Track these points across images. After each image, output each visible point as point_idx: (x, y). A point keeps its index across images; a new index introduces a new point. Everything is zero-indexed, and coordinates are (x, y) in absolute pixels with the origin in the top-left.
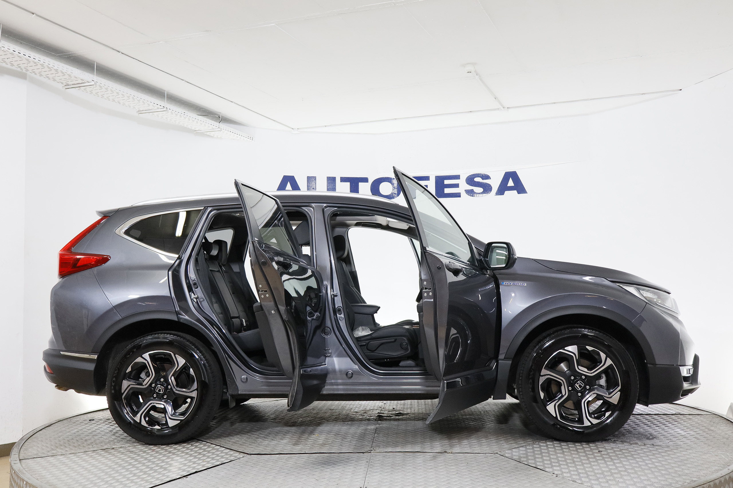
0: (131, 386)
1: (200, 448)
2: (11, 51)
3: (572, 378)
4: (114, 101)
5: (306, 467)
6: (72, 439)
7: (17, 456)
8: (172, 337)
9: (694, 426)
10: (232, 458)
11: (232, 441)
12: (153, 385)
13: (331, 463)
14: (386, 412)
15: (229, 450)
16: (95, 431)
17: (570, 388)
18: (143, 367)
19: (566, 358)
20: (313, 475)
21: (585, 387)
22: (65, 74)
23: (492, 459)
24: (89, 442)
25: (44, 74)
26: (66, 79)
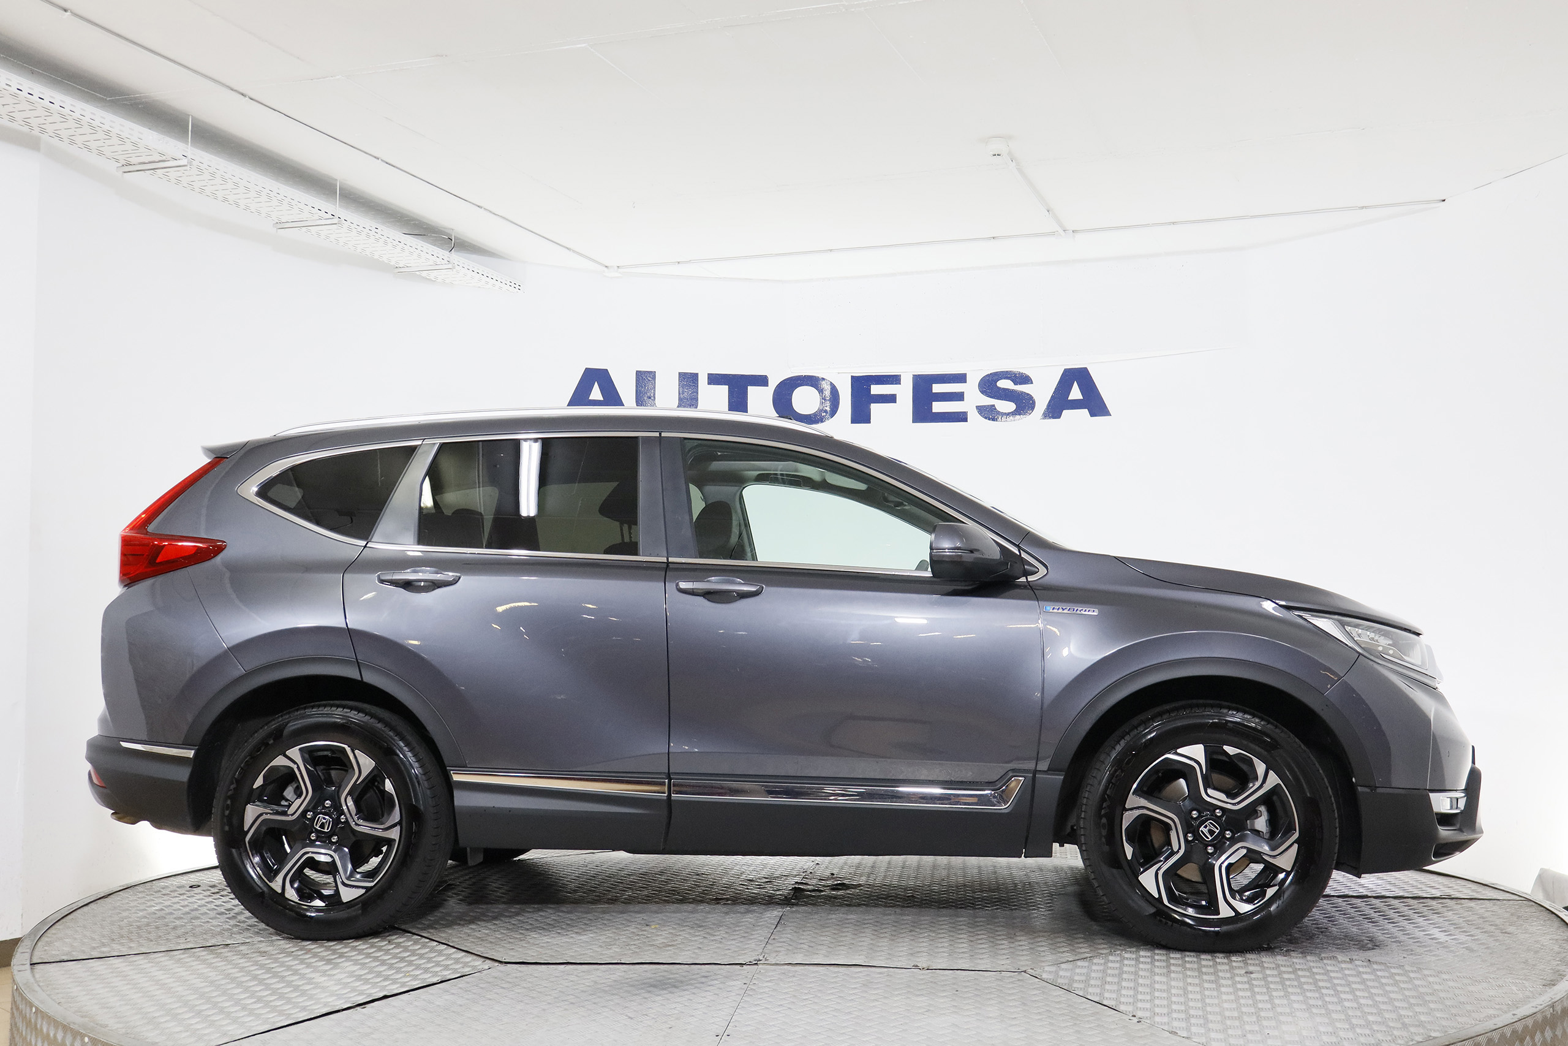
0: (264, 817)
1: (406, 949)
2: (14, 90)
3: (1195, 814)
4: (225, 200)
5: (615, 992)
6: (148, 925)
7: (27, 956)
8: (347, 712)
9: (1471, 924)
10: (466, 970)
11: (474, 935)
12: (310, 815)
13: (669, 984)
14: (814, 882)
15: (464, 954)
16: (196, 910)
17: (1189, 835)
18: (288, 777)
19: (1183, 771)
20: (625, 1007)
21: (1222, 834)
22: (126, 140)
23: (1012, 982)
24: (180, 932)
25: (79, 140)
26: (127, 152)
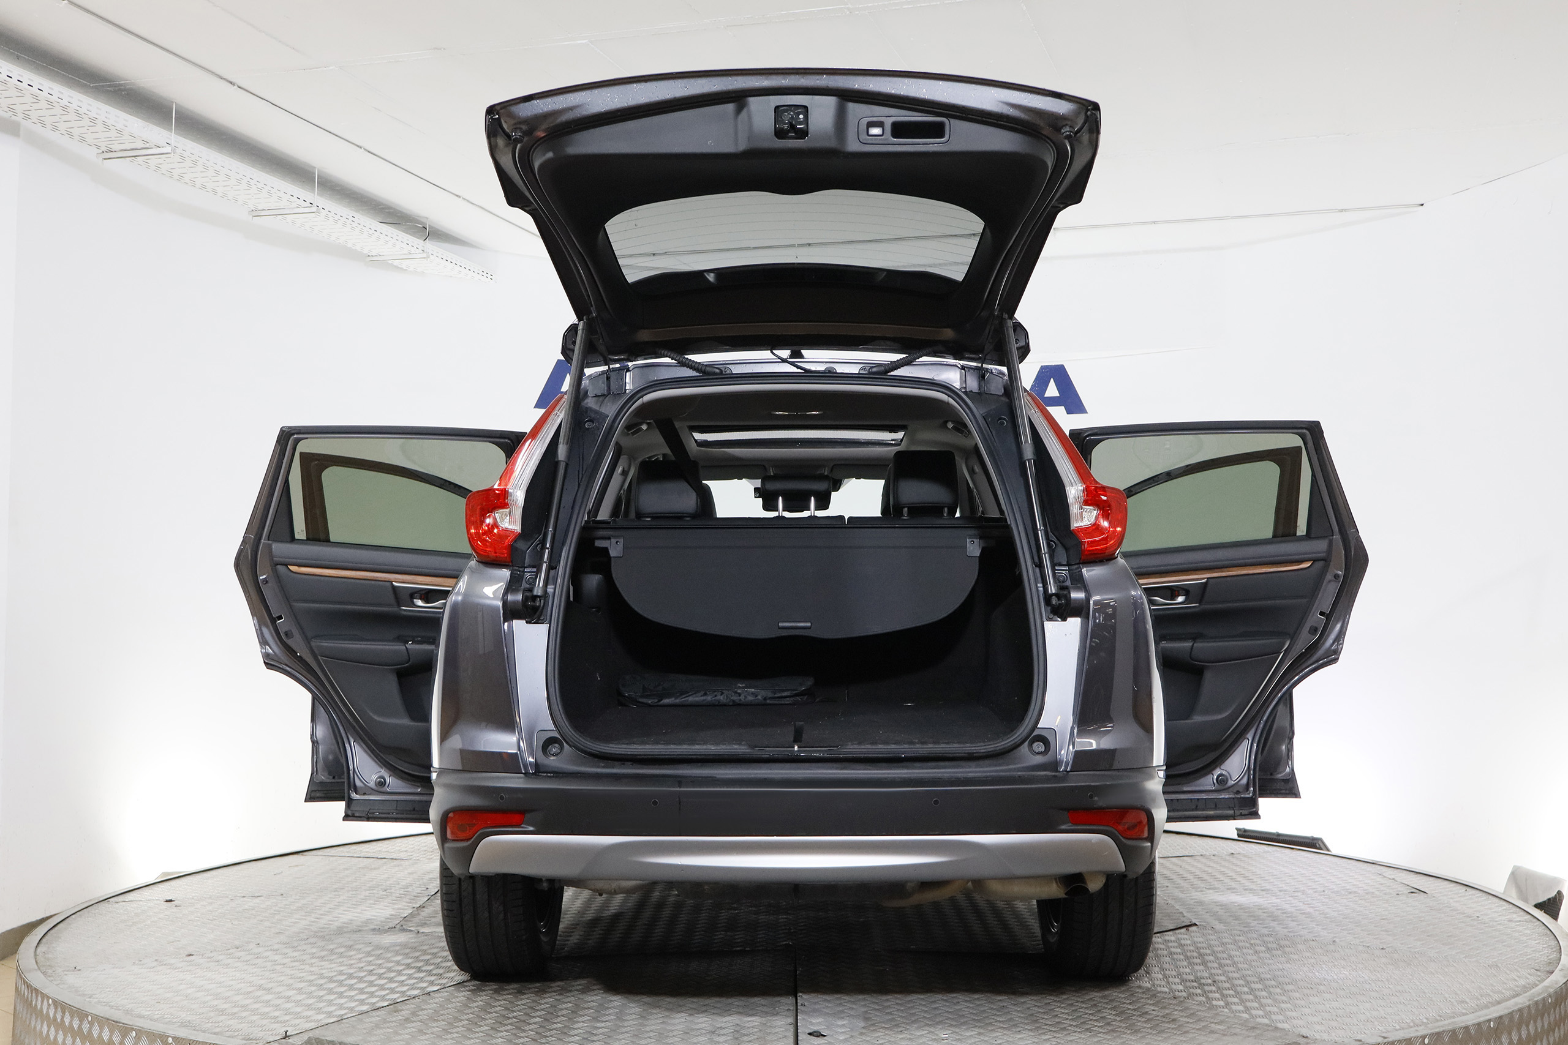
22: (111, 127)
26: (110, 139)
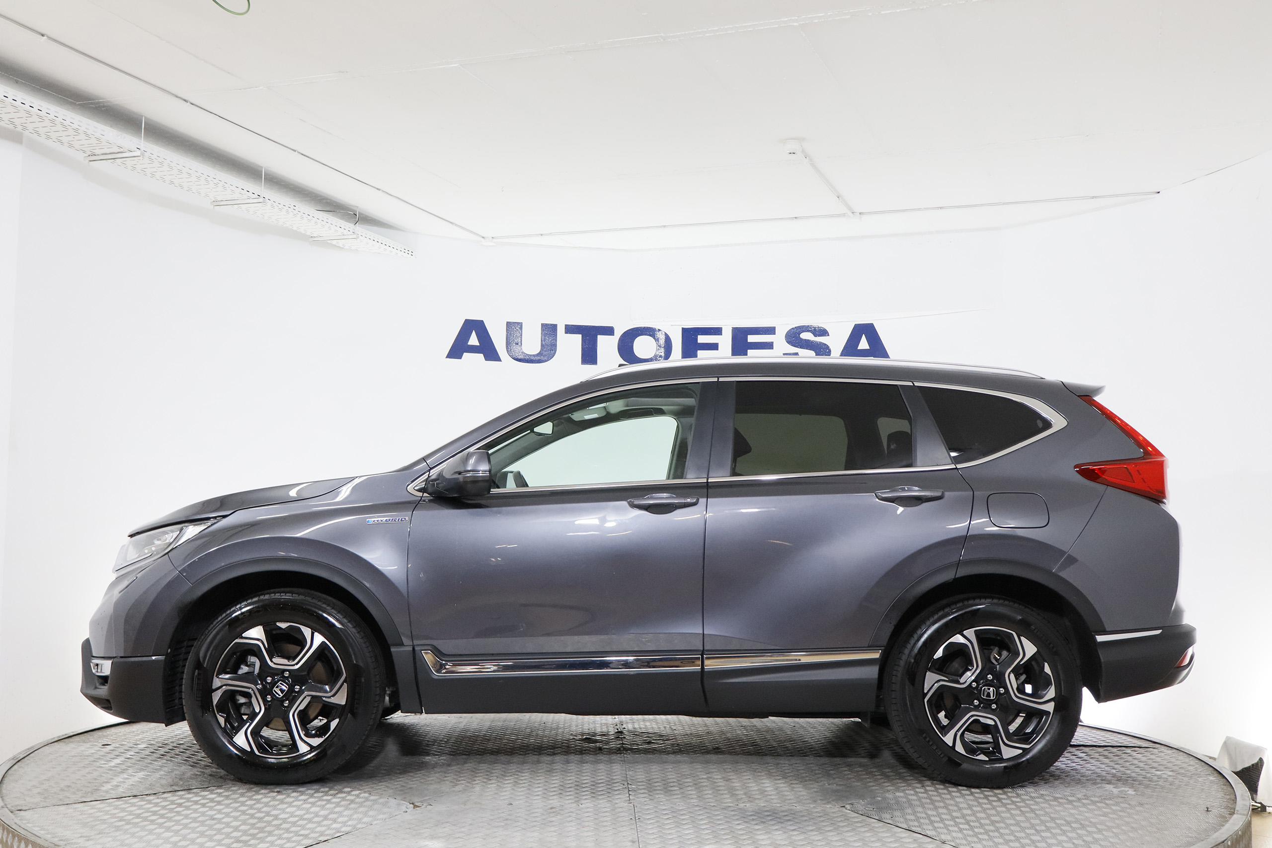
22: (91, 136)
25: (54, 135)
26: (91, 145)
